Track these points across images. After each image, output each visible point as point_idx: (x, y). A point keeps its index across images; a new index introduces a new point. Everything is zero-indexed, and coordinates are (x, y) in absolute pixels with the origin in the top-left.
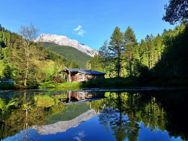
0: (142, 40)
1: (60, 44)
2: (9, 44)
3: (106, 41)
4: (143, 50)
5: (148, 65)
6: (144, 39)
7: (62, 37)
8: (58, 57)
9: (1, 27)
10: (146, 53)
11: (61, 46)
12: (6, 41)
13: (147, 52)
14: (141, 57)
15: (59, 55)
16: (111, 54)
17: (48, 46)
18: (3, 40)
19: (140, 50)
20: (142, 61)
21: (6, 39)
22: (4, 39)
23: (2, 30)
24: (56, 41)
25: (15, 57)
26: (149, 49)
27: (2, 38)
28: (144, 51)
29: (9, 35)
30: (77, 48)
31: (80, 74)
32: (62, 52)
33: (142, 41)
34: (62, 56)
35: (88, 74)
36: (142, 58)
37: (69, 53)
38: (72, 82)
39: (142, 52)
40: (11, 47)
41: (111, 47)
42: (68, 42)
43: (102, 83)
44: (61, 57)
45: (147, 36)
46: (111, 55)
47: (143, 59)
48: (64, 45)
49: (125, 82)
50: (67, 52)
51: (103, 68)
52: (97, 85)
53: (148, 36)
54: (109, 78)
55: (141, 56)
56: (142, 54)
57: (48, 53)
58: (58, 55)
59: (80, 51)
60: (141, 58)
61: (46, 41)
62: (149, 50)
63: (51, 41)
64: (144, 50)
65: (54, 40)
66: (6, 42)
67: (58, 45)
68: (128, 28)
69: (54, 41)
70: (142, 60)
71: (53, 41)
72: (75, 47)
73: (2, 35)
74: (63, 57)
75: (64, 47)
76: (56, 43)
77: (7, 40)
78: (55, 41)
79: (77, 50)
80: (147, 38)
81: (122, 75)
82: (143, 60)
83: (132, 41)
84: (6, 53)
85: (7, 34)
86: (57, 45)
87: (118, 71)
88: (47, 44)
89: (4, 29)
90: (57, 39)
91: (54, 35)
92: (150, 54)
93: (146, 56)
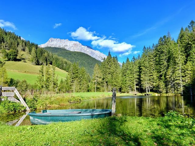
1: (72, 50)
7: (74, 42)
17: (57, 52)
24: (67, 47)
30: (90, 55)
32: (73, 59)
37: (80, 60)
42: (80, 48)
44: (68, 63)
50: (78, 59)
59: (93, 58)
63: (61, 46)
69: (64, 47)
75: (75, 53)
86: (67, 50)
90: (68, 45)
91: (65, 40)
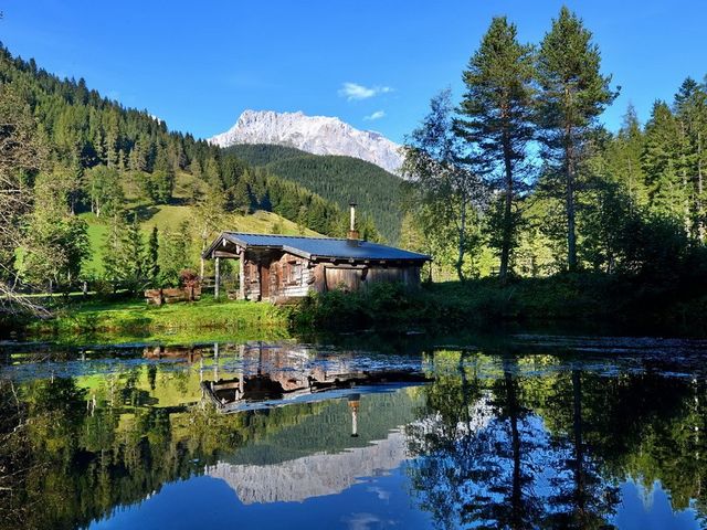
0: (657, 106)
1: (317, 151)
2: (111, 153)
3: (445, 96)
4: (663, 153)
5: (689, 223)
6: (670, 102)
7: (323, 121)
8: (301, 200)
9: (86, 90)
10: (678, 167)
11: (318, 157)
12: (102, 140)
13: (683, 159)
14: (651, 183)
15: (309, 193)
16: (468, 160)
17: (268, 160)
18: (90, 138)
19: (647, 152)
20: (656, 205)
21: (99, 132)
22: (92, 133)
23: (91, 101)
24: (300, 139)
25: (133, 201)
26: (692, 143)
27: (84, 130)
28: (666, 154)
29: (113, 119)
30: (382, 165)
31: (292, 258)
32: (323, 183)
33: (659, 109)
34: (317, 198)
35: (328, 261)
36: (658, 190)
37: (347, 186)
38: (260, 299)
39: (659, 160)
40: (121, 164)
41: (465, 123)
42: (345, 140)
43: (404, 307)
44: (314, 201)
45: (685, 85)
46: (468, 167)
47: (662, 192)
48: (331, 152)
49: (534, 303)
50: (341, 180)
51: (426, 233)
52: (372, 316)
53: (689, 85)
54: (459, 279)
55: (653, 178)
56: (660, 168)
57: (265, 183)
58: (303, 192)
60: (652, 188)
61: (263, 142)
62: (693, 151)
63: (281, 139)
64: (666, 149)
65: (293, 135)
66: (101, 145)
67: (307, 154)
68: (557, 18)
69: (291, 140)
70: (656, 200)
71: (286, 137)
72: (373, 162)
73: (88, 117)
74: (320, 198)
75: (328, 162)
76: (300, 148)
77: (103, 136)
78: (294, 141)
79: (381, 170)
80: (687, 94)
81: (521, 266)
82: (662, 200)
83: (582, 86)
84: (97, 188)
85: (106, 115)
86: (302, 153)
87: (506, 247)
88: (264, 152)
89: (95, 94)
90: (304, 132)
91: (293, 115)
92: (696, 169)
93: (675, 178)
